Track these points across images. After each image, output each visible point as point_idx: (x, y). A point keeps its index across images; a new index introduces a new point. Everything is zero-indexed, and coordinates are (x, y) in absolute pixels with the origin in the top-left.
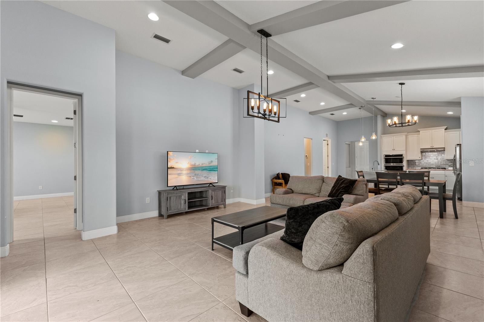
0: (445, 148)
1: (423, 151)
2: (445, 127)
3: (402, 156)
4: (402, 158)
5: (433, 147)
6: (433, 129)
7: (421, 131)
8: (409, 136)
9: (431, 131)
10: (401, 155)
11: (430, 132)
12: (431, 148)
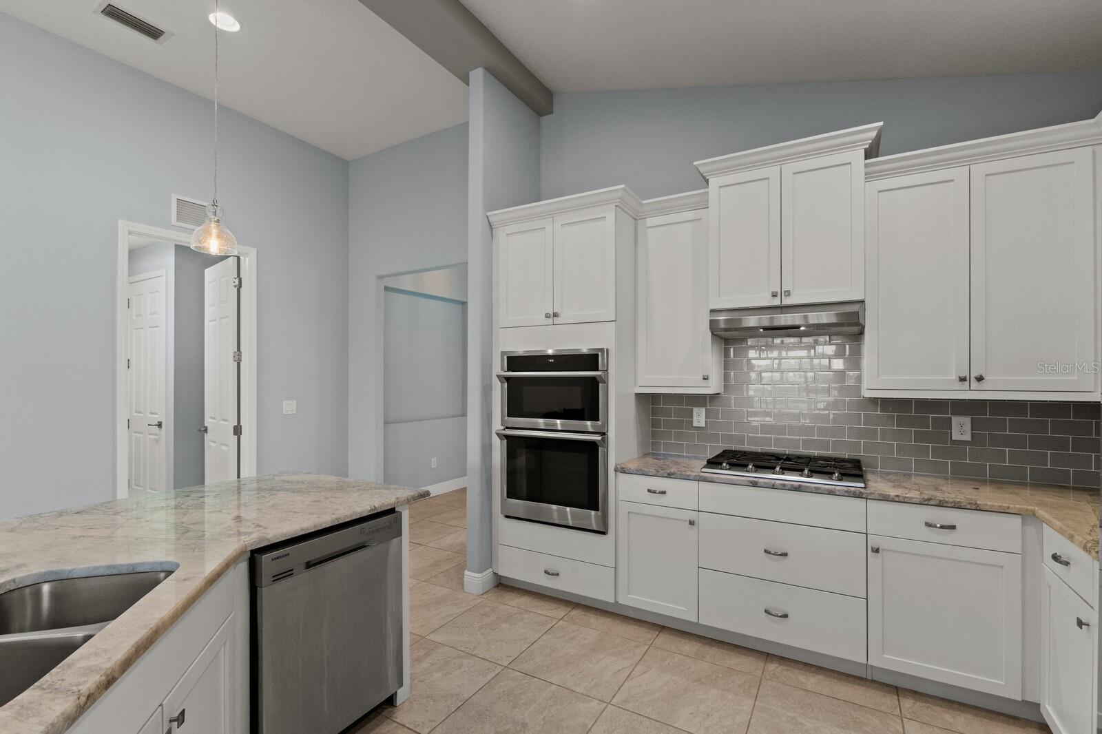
0: (863, 301)
2: (868, 132)
5: (788, 293)
8: (650, 221)
9: (772, 171)
12: (776, 302)
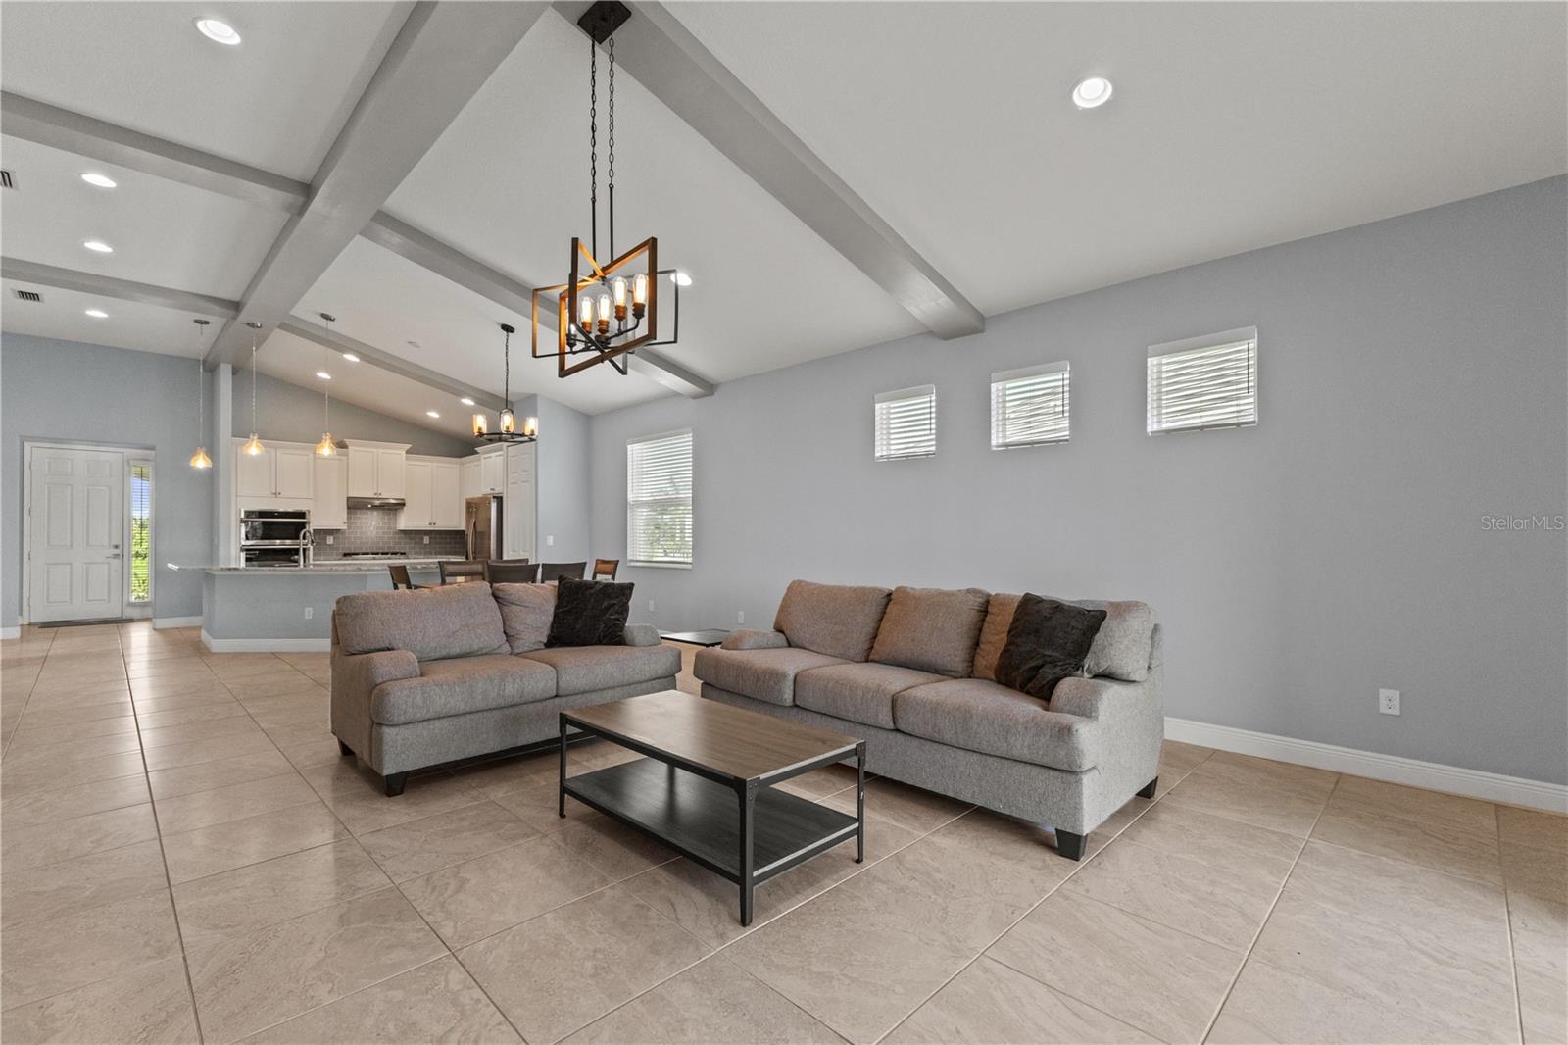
0: (404, 500)
1: (355, 505)
2: (408, 447)
3: (304, 518)
4: (305, 523)
5: (380, 494)
6: (379, 447)
7: (352, 445)
9: (375, 451)
10: (302, 515)
11: (373, 452)
12: (376, 496)
